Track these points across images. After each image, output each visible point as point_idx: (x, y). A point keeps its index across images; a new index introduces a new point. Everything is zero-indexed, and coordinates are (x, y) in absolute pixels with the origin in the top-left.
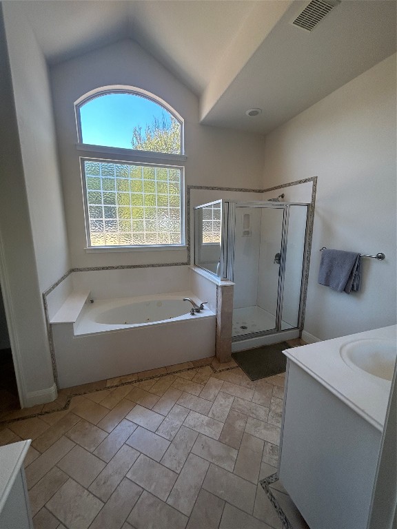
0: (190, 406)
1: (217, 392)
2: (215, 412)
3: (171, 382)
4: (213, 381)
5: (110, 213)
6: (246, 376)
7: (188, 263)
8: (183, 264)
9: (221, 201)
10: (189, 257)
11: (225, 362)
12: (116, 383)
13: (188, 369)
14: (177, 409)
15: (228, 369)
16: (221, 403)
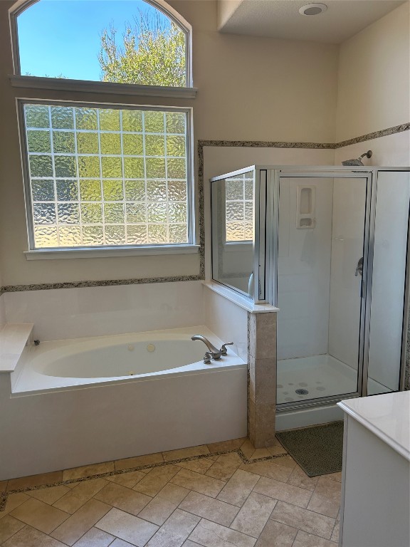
0: (201, 512)
1: (247, 492)
2: (242, 522)
3: (172, 475)
4: (241, 475)
5: (67, 190)
6: (298, 469)
7: (201, 277)
8: (192, 278)
9: (252, 168)
10: (202, 265)
11: (265, 447)
12: (78, 475)
13: (200, 457)
14: (180, 517)
15: (268, 458)
16: (254, 508)
